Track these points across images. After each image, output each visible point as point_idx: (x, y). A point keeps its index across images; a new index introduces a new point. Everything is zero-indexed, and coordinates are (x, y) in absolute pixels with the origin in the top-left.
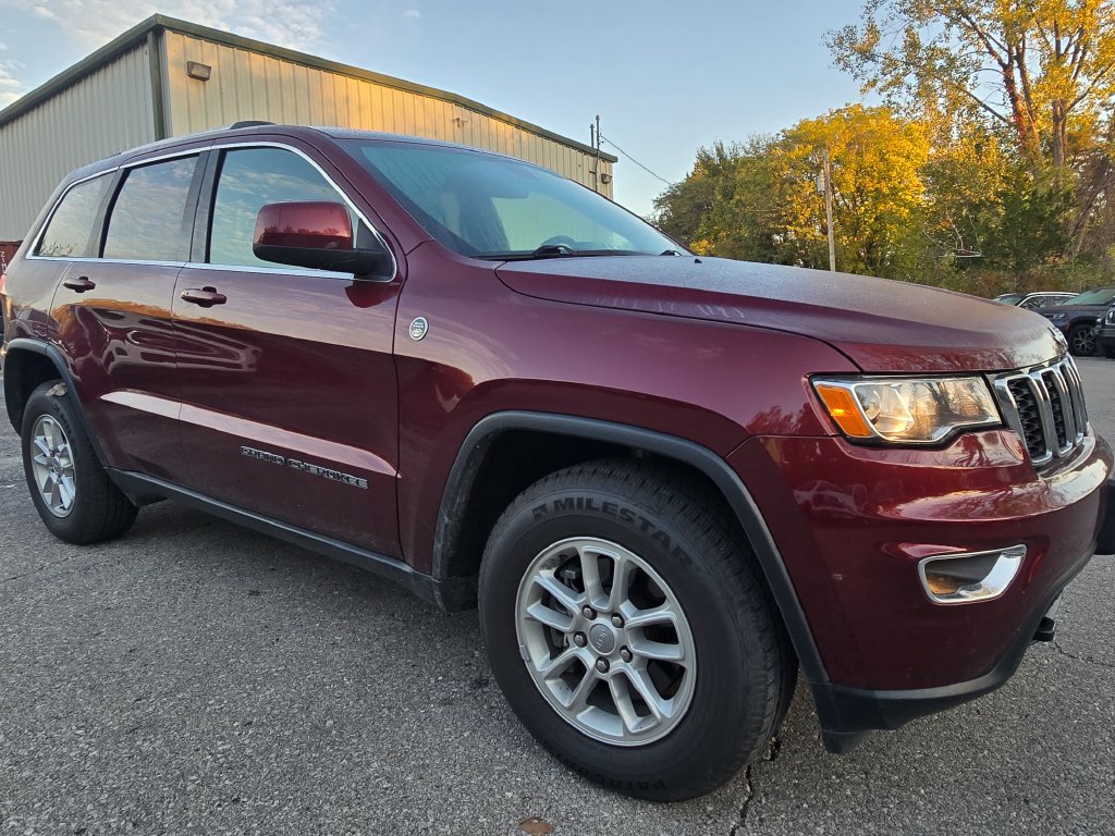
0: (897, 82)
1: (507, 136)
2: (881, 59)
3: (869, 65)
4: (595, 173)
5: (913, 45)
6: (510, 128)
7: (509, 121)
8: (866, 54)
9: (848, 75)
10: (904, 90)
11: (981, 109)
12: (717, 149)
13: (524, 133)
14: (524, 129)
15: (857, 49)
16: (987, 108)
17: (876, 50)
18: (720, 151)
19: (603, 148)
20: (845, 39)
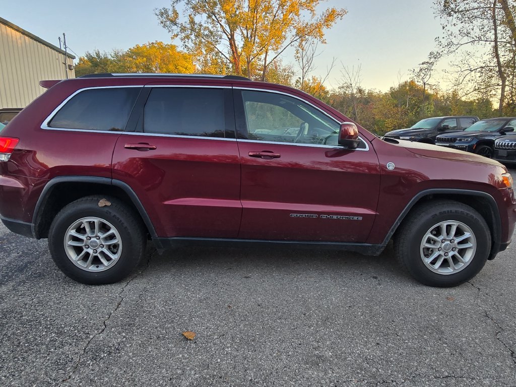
0: (187, 37)
1: (18, 38)
2: (179, 26)
3: (174, 27)
4: (65, 64)
5: (192, 22)
6: (18, 34)
7: (18, 29)
8: (174, 22)
9: (166, 30)
10: (190, 41)
11: (220, 54)
12: (96, 53)
13: (27, 38)
14: (27, 35)
15: (169, 19)
16: (222, 54)
17: (178, 21)
18: (98, 55)
19: (68, 51)
20: (163, 13)
